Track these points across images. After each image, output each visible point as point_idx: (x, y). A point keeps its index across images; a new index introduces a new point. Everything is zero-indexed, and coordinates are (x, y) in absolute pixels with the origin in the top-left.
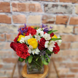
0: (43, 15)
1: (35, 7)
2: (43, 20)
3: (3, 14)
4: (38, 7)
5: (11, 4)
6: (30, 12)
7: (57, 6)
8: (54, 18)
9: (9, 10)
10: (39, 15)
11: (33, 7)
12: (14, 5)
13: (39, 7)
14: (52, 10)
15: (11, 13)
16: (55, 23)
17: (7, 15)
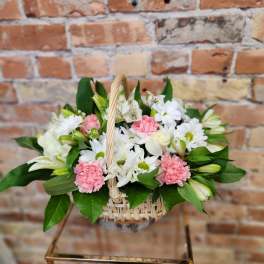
0: (152, 50)
1: (128, 31)
2: (153, 63)
3: (51, 54)
4: (137, 29)
5: (67, 28)
6: (118, 46)
7: (191, 21)
8: (187, 57)
9: (64, 43)
10: (142, 51)
11: (124, 31)
12: (75, 30)
13: (141, 30)
14: (178, 36)
15: (69, 51)
16: (189, 71)
17: (61, 56)
